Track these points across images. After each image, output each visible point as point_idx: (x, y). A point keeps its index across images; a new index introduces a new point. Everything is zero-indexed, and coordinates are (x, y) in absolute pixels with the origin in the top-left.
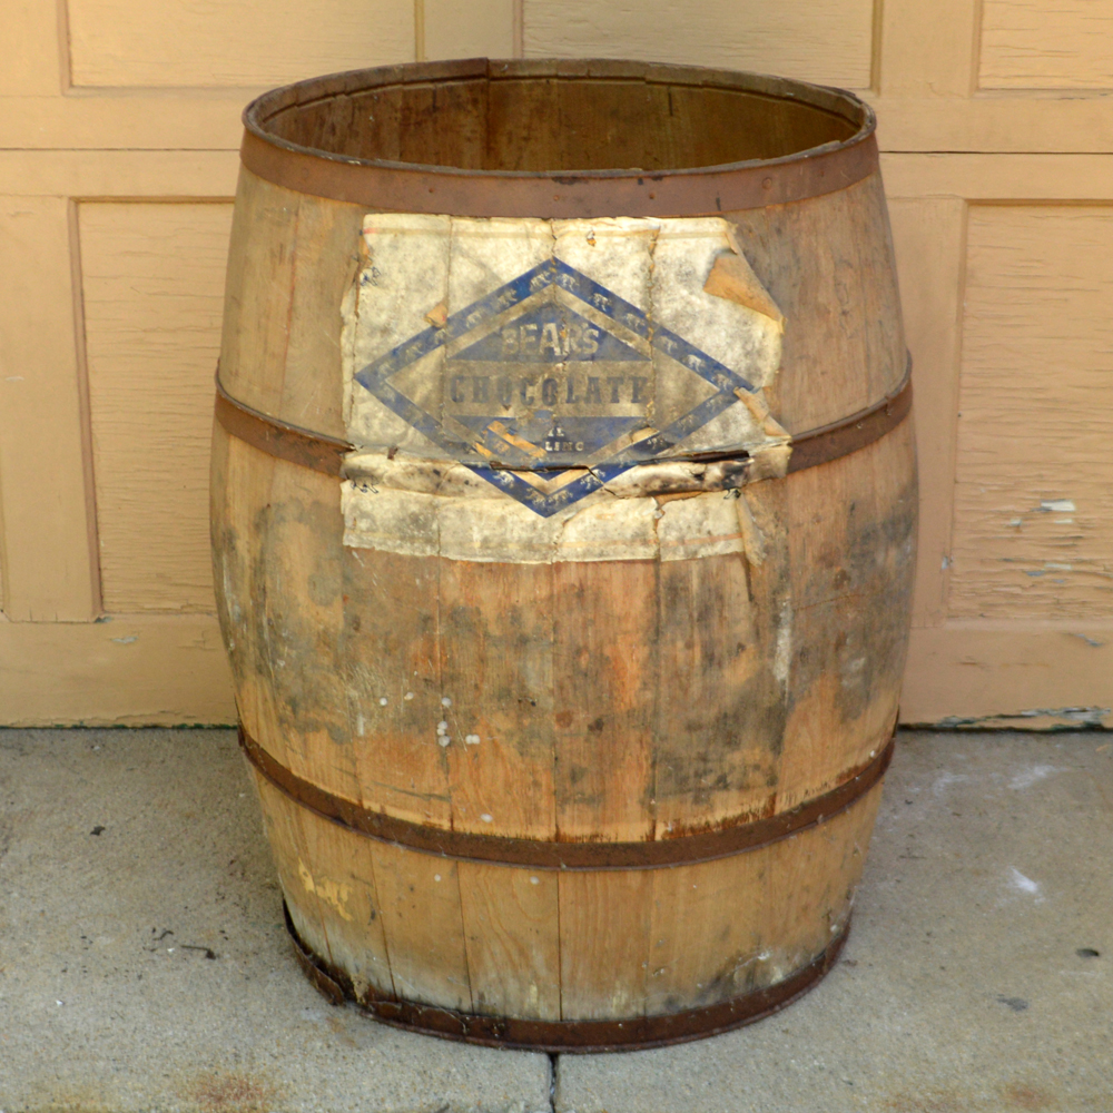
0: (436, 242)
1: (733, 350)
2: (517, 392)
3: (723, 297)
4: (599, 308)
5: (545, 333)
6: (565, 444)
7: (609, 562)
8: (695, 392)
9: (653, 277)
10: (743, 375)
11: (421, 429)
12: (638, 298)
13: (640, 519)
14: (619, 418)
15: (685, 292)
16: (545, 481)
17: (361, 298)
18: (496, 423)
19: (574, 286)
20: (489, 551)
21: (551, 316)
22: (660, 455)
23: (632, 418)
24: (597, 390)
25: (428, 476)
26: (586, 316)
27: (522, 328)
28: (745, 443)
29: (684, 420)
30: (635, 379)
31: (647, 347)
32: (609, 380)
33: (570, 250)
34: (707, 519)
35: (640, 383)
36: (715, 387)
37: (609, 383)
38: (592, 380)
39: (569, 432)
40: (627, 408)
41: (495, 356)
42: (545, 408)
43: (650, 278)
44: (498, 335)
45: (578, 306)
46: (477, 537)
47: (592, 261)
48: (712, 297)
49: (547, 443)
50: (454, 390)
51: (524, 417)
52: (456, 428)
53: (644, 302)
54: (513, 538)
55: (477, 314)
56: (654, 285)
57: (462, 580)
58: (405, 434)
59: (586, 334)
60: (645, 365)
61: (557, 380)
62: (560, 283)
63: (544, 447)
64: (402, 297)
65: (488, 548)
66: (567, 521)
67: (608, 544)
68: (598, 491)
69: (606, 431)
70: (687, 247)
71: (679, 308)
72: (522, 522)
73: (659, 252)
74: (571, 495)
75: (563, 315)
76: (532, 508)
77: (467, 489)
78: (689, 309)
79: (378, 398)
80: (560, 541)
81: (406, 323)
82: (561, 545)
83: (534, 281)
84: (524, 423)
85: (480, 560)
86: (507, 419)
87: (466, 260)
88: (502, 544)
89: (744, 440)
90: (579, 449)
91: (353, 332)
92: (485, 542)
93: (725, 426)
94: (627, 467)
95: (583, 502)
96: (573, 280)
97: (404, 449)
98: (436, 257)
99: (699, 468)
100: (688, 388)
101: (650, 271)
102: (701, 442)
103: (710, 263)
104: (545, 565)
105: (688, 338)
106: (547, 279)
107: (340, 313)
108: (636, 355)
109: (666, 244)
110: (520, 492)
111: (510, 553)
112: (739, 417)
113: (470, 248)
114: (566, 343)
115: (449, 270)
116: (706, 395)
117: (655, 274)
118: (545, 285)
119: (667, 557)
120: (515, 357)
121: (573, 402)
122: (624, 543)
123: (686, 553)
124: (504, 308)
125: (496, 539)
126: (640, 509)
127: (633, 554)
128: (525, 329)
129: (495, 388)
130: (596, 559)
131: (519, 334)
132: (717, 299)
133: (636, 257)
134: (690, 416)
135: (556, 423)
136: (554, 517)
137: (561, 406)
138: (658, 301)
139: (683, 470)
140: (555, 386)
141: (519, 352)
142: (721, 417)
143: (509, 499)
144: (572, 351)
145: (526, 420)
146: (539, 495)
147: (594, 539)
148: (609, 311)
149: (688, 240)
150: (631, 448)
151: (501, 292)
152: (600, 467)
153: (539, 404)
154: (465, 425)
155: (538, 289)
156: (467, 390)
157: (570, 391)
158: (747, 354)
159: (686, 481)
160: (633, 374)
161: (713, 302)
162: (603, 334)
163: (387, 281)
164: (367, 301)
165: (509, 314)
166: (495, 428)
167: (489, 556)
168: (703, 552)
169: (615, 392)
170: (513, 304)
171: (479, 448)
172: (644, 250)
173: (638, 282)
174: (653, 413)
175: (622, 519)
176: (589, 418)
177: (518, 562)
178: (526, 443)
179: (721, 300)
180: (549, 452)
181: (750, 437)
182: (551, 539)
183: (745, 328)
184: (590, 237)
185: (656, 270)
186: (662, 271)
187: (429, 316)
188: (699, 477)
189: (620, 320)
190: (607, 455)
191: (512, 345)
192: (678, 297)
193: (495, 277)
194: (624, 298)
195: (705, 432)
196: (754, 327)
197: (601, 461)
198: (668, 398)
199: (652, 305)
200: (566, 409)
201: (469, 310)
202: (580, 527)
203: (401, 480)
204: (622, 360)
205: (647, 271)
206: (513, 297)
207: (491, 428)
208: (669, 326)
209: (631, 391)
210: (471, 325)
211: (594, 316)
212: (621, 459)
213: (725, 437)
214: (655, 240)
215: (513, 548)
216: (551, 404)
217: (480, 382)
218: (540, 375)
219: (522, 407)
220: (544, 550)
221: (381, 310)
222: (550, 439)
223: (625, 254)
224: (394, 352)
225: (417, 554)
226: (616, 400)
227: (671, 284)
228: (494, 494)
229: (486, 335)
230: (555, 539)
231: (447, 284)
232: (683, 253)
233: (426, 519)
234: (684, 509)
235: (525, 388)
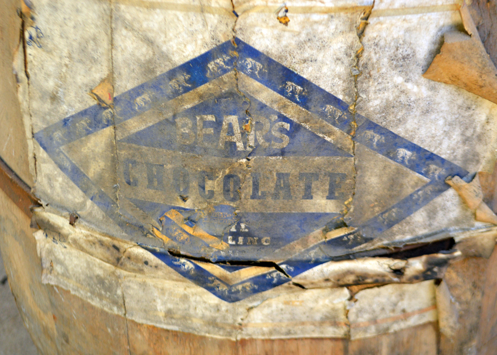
0: (96, 7)
1: (449, 138)
2: (194, 184)
3: (446, 83)
4: (292, 98)
5: (225, 126)
6: (249, 239)
7: (296, 339)
8: (401, 186)
9: (361, 63)
10: (458, 163)
11: (99, 204)
12: (340, 88)
13: (331, 305)
14: (312, 214)
15: (399, 80)
16: (228, 273)
17: (29, 58)
18: (173, 212)
19: (260, 72)
20: (174, 321)
21: (232, 107)
22: (356, 249)
23: (327, 214)
24: (287, 187)
25: (108, 249)
26: (275, 107)
27: (198, 118)
28: (452, 228)
29: (387, 214)
30: (331, 175)
31: (348, 142)
32: (301, 176)
33: (256, 29)
34: (402, 299)
35: (338, 180)
36: (425, 179)
37: (301, 179)
38: (280, 176)
39: (254, 227)
40: (322, 204)
41: (169, 144)
42: (227, 203)
43: (357, 65)
44: (172, 122)
45: (266, 95)
46: (161, 308)
47: (284, 43)
48: (432, 83)
49: (230, 237)
50: (127, 173)
51: (204, 209)
52: (132, 210)
53: (347, 92)
54: (197, 314)
55: (146, 96)
56: (361, 73)
57: (149, 338)
58: (83, 204)
59: (274, 127)
60: (344, 161)
61: (240, 176)
62: (243, 68)
63: (226, 241)
64: (66, 65)
65: (172, 318)
66: (252, 308)
67: (296, 325)
68: (286, 285)
69: (296, 226)
70: (406, 25)
71: (391, 98)
72: (205, 302)
73: (370, 33)
74: (256, 287)
75: (247, 107)
76: (215, 294)
77: (146, 269)
78: (403, 98)
79: (56, 163)
80: (245, 322)
81: (73, 94)
82: (246, 326)
83: (211, 66)
84: (204, 215)
85: (165, 327)
86: (185, 209)
87: (130, 34)
88: (186, 317)
89: (450, 224)
90: (265, 244)
91: (27, 92)
92: (169, 314)
93: (432, 214)
94: (317, 263)
95: (269, 293)
96: (259, 65)
97: (84, 219)
98: (97, 26)
99: (398, 263)
100: (394, 183)
101: (358, 57)
102: (404, 233)
103: (434, 43)
104: (230, 341)
105: (400, 131)
106: (227, 63)
107: (13, 69)
108: (336, 150)
109: (381, 23)
110: (201, 279)
111: (194, 326)
112: (449, 204)
113: (134, 19)
114: (251, 138)
115: (112, 43)
116: (413, 187)
117: (363, 60)
118: (225, 71)
119: (357, 336)
120: (192, 148)
121: (259, 198)
122: (313, 324)
123: (378, 331)
124: (176, 93)
125: (180, 313)
126: (331, 297)
127: (322, 333)
128: (202, 119)
129: (171, 177)
130: (283, 337)
131: (195, 124)
132: (437, 85)
133: (341, 38)
134: (394, 210)
135: (239, 219)
136: (238, 303)
137: (244, 202)
138: (365, 91)
139: (381, 265)
140: (237, 182)
141: (195, 143)
142: (428, 207)
143: (190, 283)
144: (257, 146)
145: (206, 212)
146: (222, 285)
147: (280, 321)
148: (304, 102)
149: (409, 17)
150: (324, 243)
151: (172, 74)
152: (288, 263)
153: (219, 199)
154: (141, 209)
155: (215, 76)
156: (140, 175)
157: (256, 187)
158: (466, 140)
159: (383, 276)
160: (330, 170)
161: (432, 89)
162: (296, 128)
163: (50, 46)
164: (35, 63)
165: (182, 100)
166: (173, 215)
167: (173, 324)
168: (395, 327)
169: (308, 188)
170: (187, 90)
171: (157, 232)
172: (351, 30)
173: (341, 69)
174: (352, 210)
175: (311, 305)
176: (277, 214)
177: (203, 334)
178: (206, 234)
179: (443, 85)
180: (231, 245)
181: (457, 222)
182: (235, 320)
183: (467, 114)
184: (281, 14)
185: (365, 54)
186: (373, 55)
187: (95, 92)
188: (398, 272)
189: (317, 112)
190: (297, 251)
191: (188, 134)
192: (390, 85)
193: (165, 57)
194: (322, 87)
195: (408, 223)
196: (477, 111)
197: (290, 257)
198: (369, 194)
199: (358, 95)
200: (250, 205)
201: (138, 91)
202: (266, 311)
203: (84, 245)
204: (318, 155)
205: (353, 55)
206: (187, 81)
207: (168, 216)
208: (376, 118)
209: (327, 187)
210: (140, 108)
211: (285, 106)
212: (312, 255)
213: (430, 225)
214: (367, 19)
215: (197, 323)
216: (233, 200)
217: (154, 169)
218: (220, 169)
219: (201, 200)
220: (228, 329)
221: (48, 75)
222: (232, 234)
223: (326, 35)
224: (65, 122)
225: (106, 309)
226: (308, 195)
227: (384, 70)
228: (175, 277)
229: (157, 121)
230: (240, 321)
231: (111, 60)
232: (401, 33)
233: (111, 284)
234: (379, 295)
235: (204, 181)
